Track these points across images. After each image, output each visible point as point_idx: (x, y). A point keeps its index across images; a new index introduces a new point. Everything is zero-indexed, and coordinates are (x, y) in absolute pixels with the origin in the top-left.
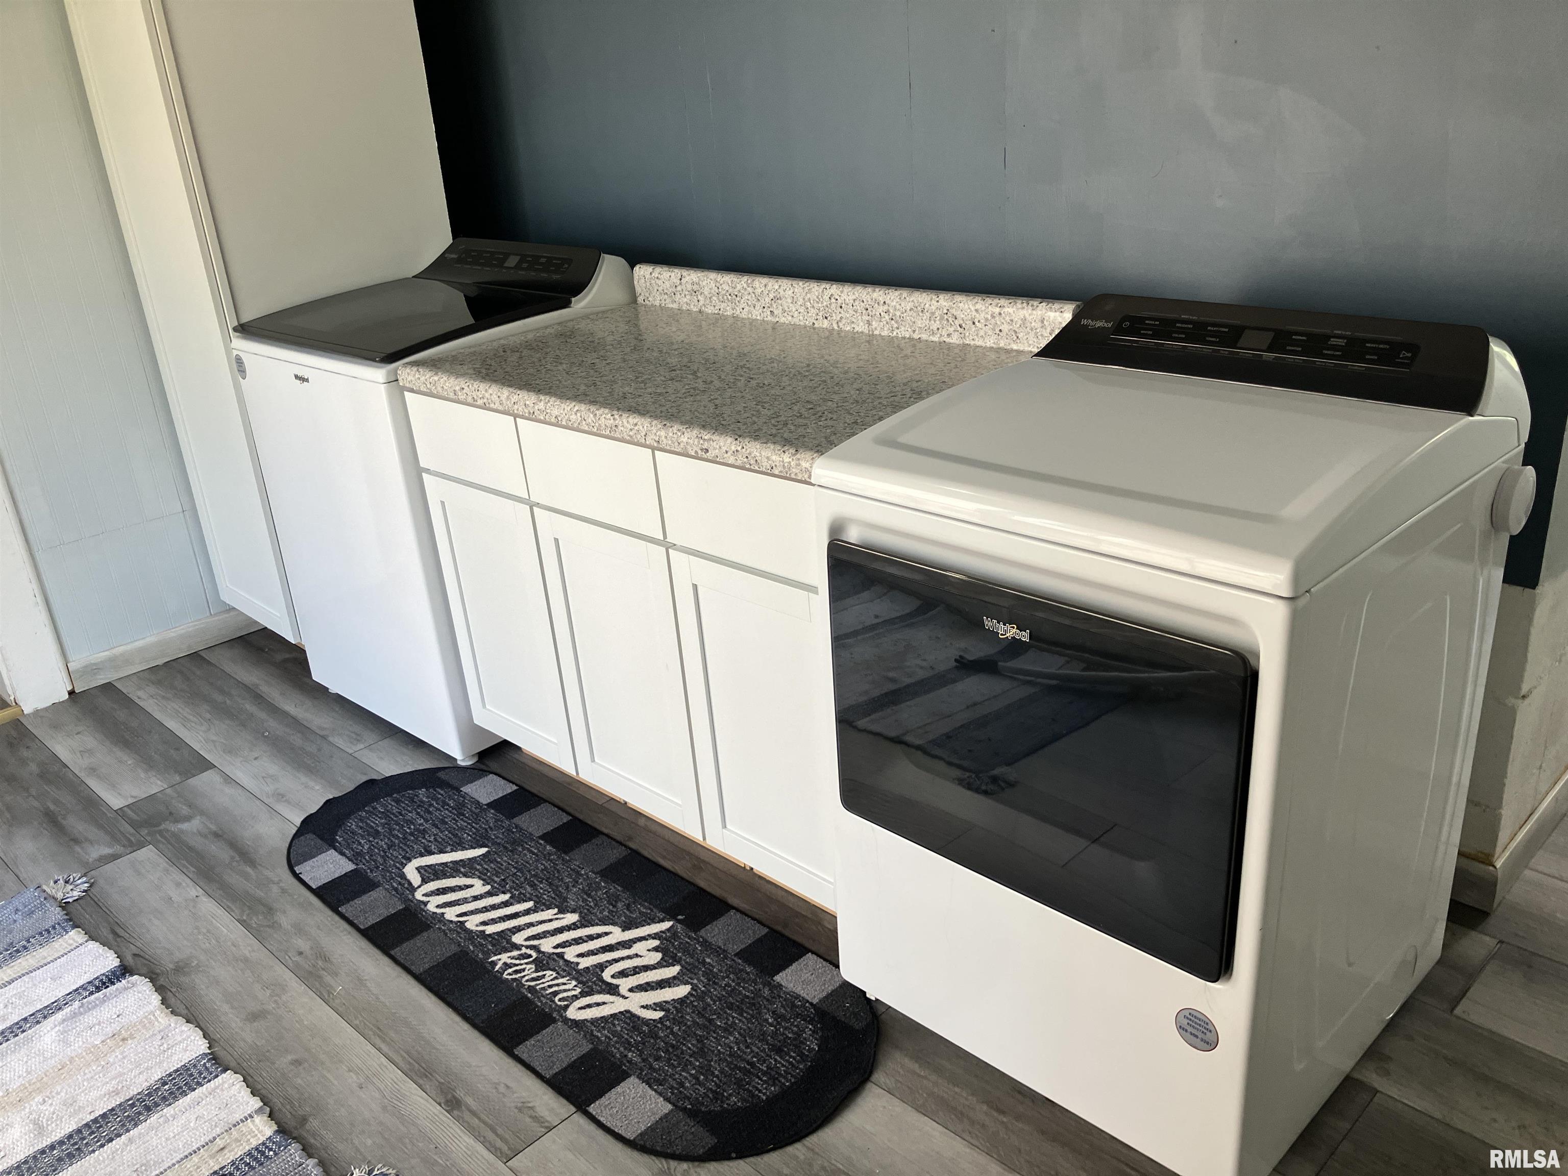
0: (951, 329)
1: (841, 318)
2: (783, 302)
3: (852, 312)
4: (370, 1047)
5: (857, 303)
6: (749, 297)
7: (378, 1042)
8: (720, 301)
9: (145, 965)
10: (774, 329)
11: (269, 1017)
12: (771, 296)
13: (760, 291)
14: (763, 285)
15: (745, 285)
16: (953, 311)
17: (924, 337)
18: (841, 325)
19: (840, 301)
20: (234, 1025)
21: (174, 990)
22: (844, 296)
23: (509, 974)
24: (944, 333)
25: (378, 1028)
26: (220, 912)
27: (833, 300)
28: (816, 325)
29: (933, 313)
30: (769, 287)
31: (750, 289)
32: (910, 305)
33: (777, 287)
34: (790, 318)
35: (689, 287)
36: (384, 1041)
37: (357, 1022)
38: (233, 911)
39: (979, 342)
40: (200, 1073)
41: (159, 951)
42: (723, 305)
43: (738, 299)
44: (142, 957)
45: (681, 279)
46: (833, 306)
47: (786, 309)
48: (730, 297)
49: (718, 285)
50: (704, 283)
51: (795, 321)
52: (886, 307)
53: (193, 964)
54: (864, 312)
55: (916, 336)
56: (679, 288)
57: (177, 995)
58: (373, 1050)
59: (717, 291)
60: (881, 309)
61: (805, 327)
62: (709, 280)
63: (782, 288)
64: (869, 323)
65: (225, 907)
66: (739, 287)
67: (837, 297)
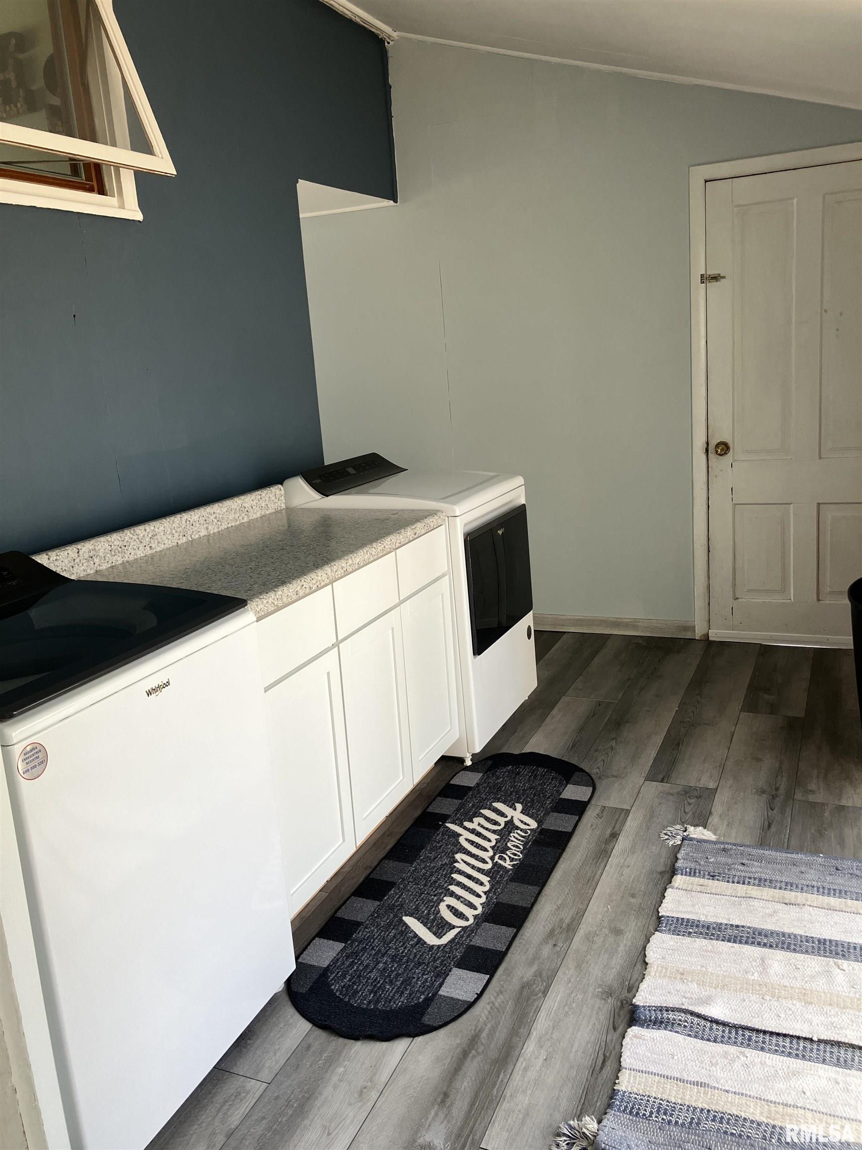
0: (243, 515)
1: (193, 532)
2: (158, 537)
3: (198, 525)
4: (603, 877)
5: (200, 519)
6: (135, 543)
7: (597, 877)
8: (112, 556)
9: (619, 1015)
10: (152, 559)
11: (613, 926)
12: (150, 536)
13: (142, 535)
14: (142, 531)
15: (131, 536)
16: (244, 505)
17: (233, 524)
18: (193, 536)
19: (191, 522)
20: (630, 936)
21: (627, 983)
22: (194, 518)
23: (519, 856)
24: (241, 518)
25: (589, 881)
26: (543, 1014)
27: (188, 522)
28: (179, 543)
29: (236, 509)
30: (148, 530)
31: (135, 537)
32: (226, 509)
33: (153, 528)
34: (162, 546)
35: (86, 556)
36: (595, 874)
37: (590, 891)
38: (537, 1007)
39: (255, 517)
40: (671, 924)
41: (602, 1018)
42: (115, 558)
43: (127, 548)
44: (614, 1022)
45: (78, 553)
46: (188, 526)
47: (160, 540)
48: (120, 549)
49: (110, 544)
50: (99, 547)
51: (167, 546)
52: (215, 515)
53: (600, 990)
54: (205, 522)
55: (230, 525)
56: (77, 560)
57: (629, 979)
58: (604, 874)
59: (110, 549)
60: (212, 517)
61: (173, 546)
62: (102, 543)
63: (156, 527)
64: (207, 528)
65: (536, 1014)
66: (127, 539)
67: (190, 519)
